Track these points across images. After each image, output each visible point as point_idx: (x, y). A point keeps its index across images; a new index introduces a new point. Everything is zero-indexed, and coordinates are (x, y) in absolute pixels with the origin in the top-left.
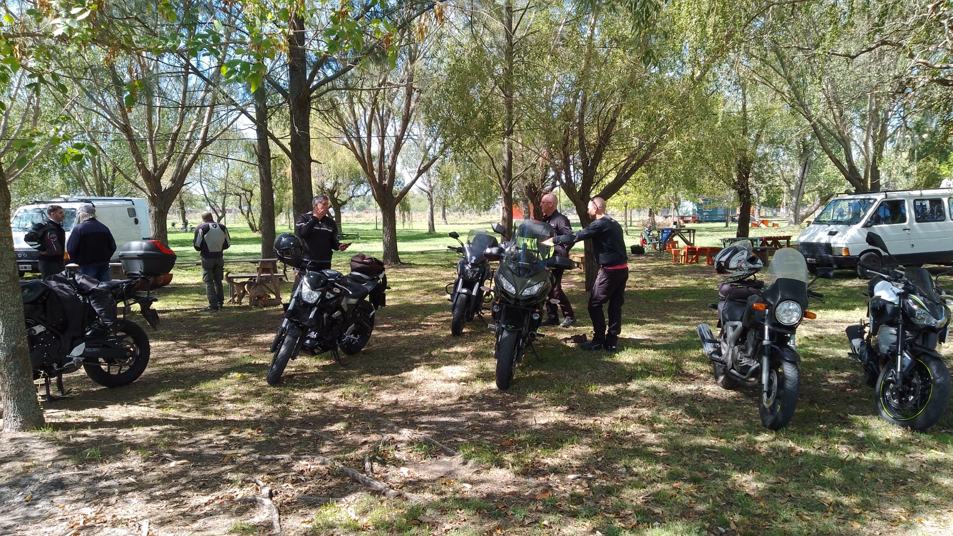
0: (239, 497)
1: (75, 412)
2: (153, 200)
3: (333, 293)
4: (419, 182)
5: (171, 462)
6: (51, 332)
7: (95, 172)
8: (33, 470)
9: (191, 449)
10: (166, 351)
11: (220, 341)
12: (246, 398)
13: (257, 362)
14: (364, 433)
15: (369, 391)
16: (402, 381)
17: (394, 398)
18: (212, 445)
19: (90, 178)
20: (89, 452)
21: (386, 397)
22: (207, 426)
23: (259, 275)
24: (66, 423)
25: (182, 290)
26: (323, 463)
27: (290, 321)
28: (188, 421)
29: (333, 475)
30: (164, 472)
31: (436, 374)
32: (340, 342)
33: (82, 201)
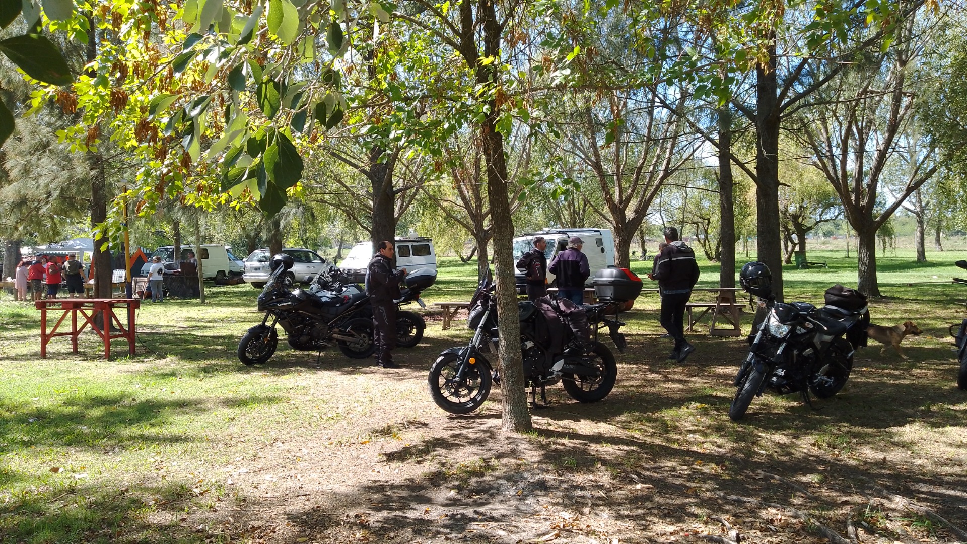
0: (705, 533)
1: (555, 422)
2: (617, 229)
3: (805, 328)
4: (905, 203)
5: (637, 483)
6: (538, 348)
7: (569, 207)
8: (524, 468)
9: (655, 475)
10: (629, 373)
11: (680, 369)
12: (709, 431)
13: (718, 395)
14: (845, 491)
15: (848, 443)
16: (891, 437)
17: (880, 456)
18: (675, 474)
19: (565, 212)
20: (566, 460)
21: (869, 453)
22: (671, 454)
23: (718, 304)
24: (548, 430)
25: (641, 315)
26: (795, 517)
27: (756, 355)
28: (652, 446)
29: (808, 532)
30: (631, 493)
31: (937, 435)
32: (811, 383)
33: (559, 232)
